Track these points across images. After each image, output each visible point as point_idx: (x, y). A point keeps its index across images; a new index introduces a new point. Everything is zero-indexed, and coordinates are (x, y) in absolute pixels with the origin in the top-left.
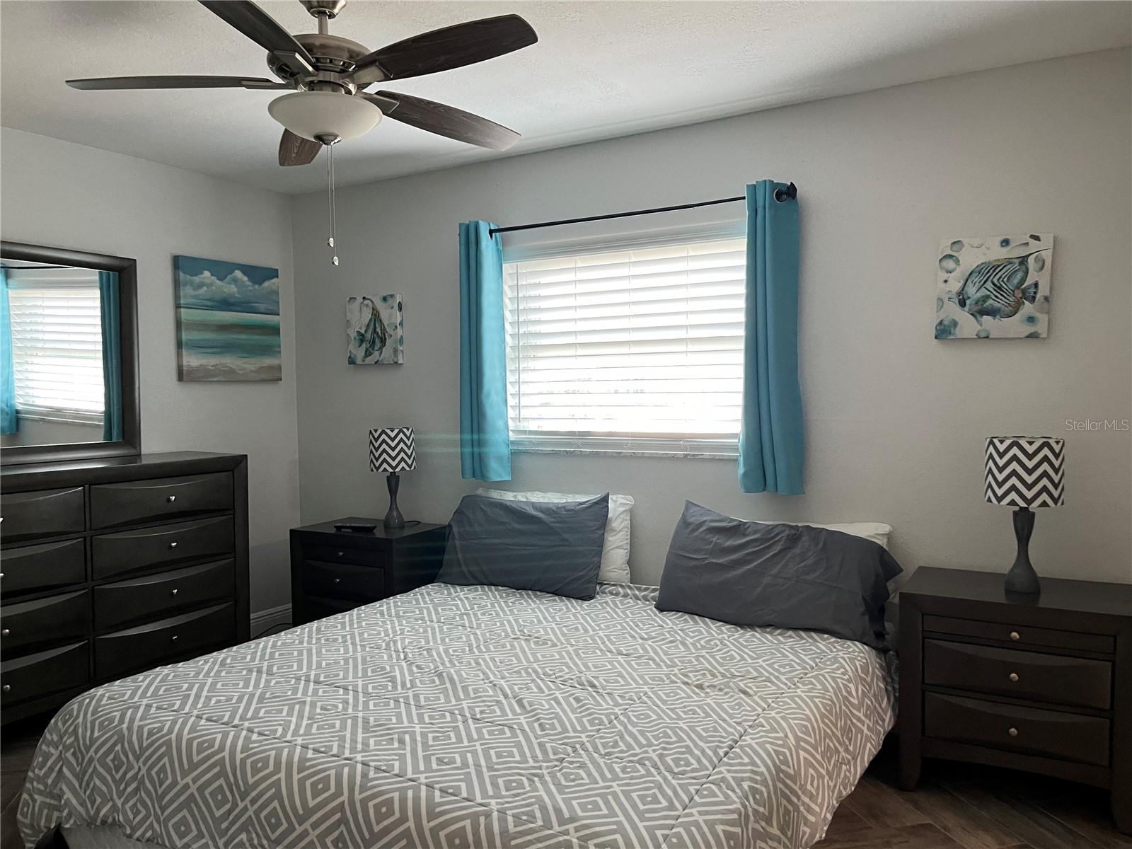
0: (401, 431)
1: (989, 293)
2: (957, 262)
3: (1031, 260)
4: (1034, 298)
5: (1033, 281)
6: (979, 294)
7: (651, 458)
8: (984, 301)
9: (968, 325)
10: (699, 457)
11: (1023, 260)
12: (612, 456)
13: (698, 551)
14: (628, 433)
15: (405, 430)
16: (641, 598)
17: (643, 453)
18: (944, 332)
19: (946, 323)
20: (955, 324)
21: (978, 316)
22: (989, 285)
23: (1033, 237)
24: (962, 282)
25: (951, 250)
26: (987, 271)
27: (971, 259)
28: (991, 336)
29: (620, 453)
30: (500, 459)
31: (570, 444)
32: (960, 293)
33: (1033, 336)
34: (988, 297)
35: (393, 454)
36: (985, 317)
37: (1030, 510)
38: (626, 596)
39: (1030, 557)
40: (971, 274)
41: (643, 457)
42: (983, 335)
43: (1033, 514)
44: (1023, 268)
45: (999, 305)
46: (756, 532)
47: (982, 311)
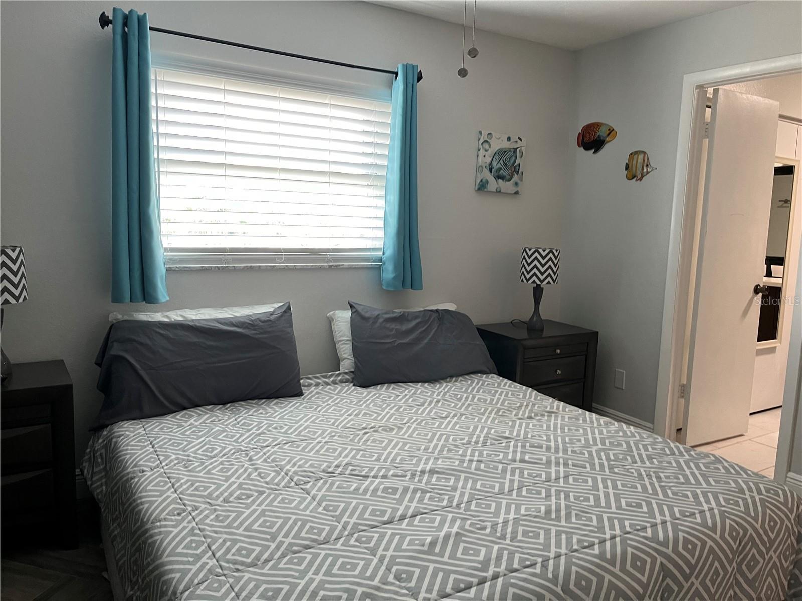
1: (501, 166)
2: (490, 145)
3: (518, 150)
4: (518, 172)
5: (518, 163)
6: (498, 167)
7: (302, 269)
8: (500, 171)
9: (493, 184)
10: (342, 267)
11: (515, 150)
12: (266, 270)
17: (295, 266)
18: (482, 187)
19: (484, 181)
20: (487, 182)
21: (497, 179)
22: (501, 162)
23: (519, 138)
24: (491, 158)
25: (488, 137)
26: (501, 153)
27: (496, 146)
28: (501, 191)
29: (274, 266)
32: (490, 164)
33: (517, 193)
34: (501, 169)
36: (500, 180)
37: (541, 286)
40: (495, 154)
41: (295, 269)
42: (498, 190)
43: (543, 289)
44: (515, 155)
45: (505, 174)
47: (499, 177)
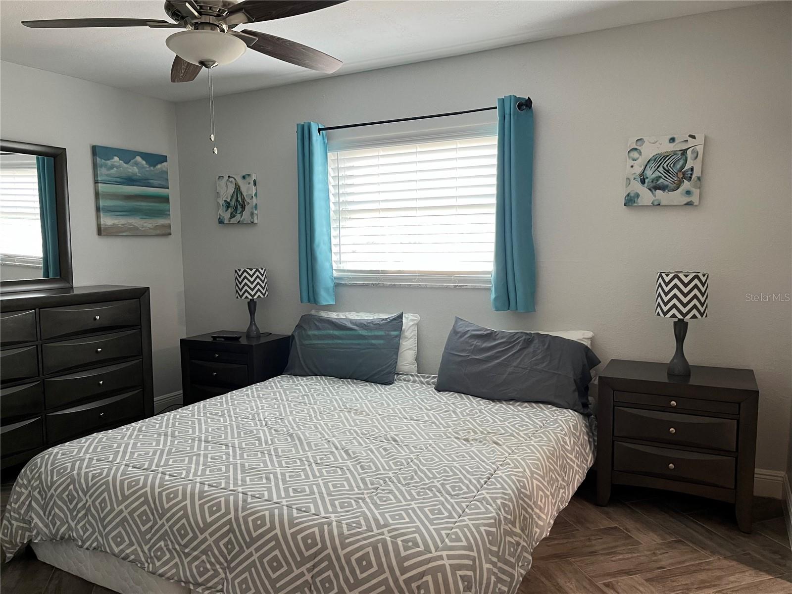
0: (257, 270)
1: (661, 175)
2: (640, 153)
3: (689, 152)
4: (691, 178)
5: (690, 167)
6: (654, 176)
7: (432, 288)
8: (658, 180)
9: (646, 196)
10: (465, 287)
11: (684, 152)
12: (404, 287)
13: (463, 351)
14: (415, 271)
15: (260, 269)
16: (425, 383)
17: (426, 285)
18: (630, 201)
19: (632, 195)
20: (638, 195)
21: (653, 190)
22: (661, 169)
23: (690, 136)
24: (643, 167)
25: (636, 145)
26: (659, 160)
27: (649, 151)
28: (661, 204)
29: (410, 285)
30: (327, 290)
31: (376, 279)
32: (642, 174)
33: (689, 204)
34: (660, 177)
35: (252, 286)
36: (657, 191)
37: (685, 320)
38: (414, 381)
39: (684, 353)
40: (649, 161)
41: (426, 287)
42: (656, 203)
43: (687, 323)
44: (684, 158)
45: (667, 183)
46: (502, 338)
47: (656, 187)
